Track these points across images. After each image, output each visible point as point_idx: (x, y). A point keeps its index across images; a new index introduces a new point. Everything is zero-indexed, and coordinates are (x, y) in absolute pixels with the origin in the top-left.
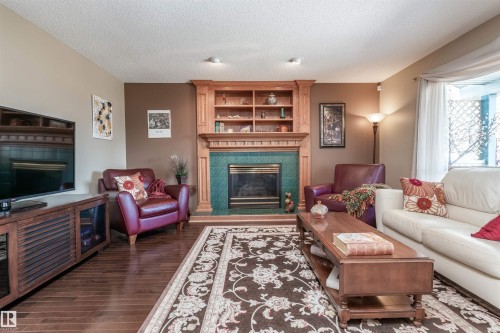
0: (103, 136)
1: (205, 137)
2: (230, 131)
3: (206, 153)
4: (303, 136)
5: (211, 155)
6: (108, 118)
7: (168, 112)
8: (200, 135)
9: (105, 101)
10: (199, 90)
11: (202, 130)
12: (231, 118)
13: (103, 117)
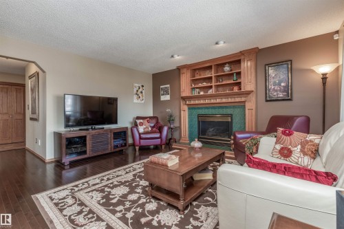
0: (139, 101)
1: (184, 99)
2: (202, 93)
3: (186, 108)
4: (248, 93)
5: (189, 109)
6: (142, 92)
7: (168, 86)
8: (182, 97)
9: (140, 85)
10: (182, 71)
11: (184, 95)
12: (200, 85)
13: (139, 93)
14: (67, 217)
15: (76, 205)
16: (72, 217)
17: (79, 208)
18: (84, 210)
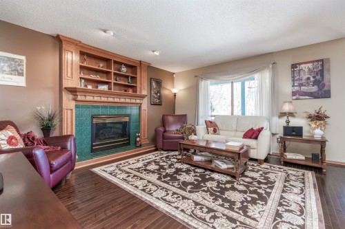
1: (71, 90)
4: (142, 97)
5: (77, 107)
7: (23, 58)
8: (66, 88)
10: (66, 47)
12: (93, 77)
14: (303, 217)
15: (283, 219)
16: (299, 213)
17: (285, 215)
18: (284, 210)
